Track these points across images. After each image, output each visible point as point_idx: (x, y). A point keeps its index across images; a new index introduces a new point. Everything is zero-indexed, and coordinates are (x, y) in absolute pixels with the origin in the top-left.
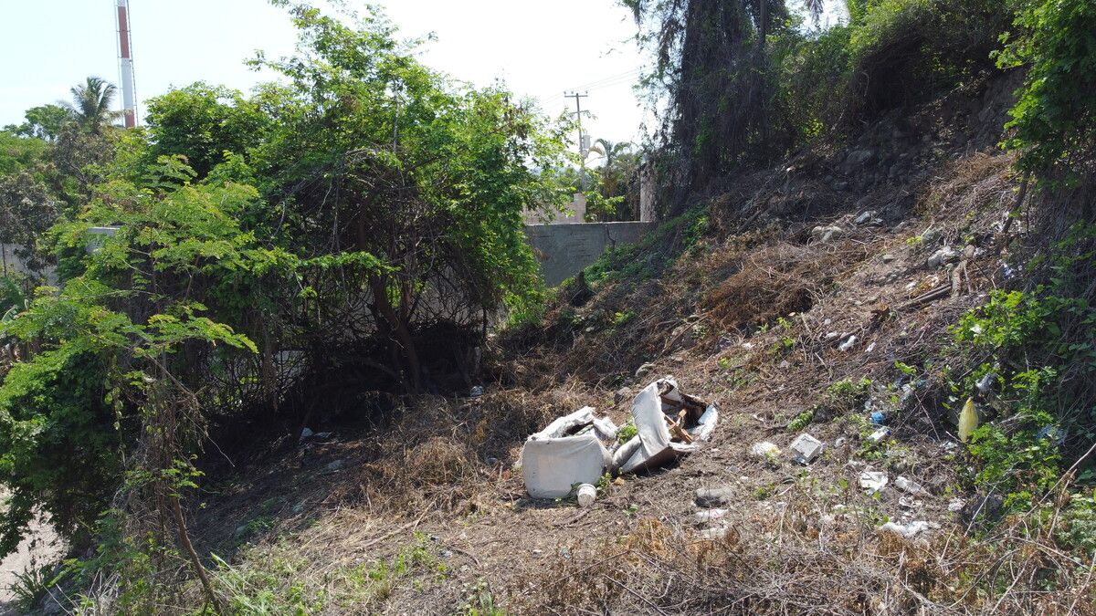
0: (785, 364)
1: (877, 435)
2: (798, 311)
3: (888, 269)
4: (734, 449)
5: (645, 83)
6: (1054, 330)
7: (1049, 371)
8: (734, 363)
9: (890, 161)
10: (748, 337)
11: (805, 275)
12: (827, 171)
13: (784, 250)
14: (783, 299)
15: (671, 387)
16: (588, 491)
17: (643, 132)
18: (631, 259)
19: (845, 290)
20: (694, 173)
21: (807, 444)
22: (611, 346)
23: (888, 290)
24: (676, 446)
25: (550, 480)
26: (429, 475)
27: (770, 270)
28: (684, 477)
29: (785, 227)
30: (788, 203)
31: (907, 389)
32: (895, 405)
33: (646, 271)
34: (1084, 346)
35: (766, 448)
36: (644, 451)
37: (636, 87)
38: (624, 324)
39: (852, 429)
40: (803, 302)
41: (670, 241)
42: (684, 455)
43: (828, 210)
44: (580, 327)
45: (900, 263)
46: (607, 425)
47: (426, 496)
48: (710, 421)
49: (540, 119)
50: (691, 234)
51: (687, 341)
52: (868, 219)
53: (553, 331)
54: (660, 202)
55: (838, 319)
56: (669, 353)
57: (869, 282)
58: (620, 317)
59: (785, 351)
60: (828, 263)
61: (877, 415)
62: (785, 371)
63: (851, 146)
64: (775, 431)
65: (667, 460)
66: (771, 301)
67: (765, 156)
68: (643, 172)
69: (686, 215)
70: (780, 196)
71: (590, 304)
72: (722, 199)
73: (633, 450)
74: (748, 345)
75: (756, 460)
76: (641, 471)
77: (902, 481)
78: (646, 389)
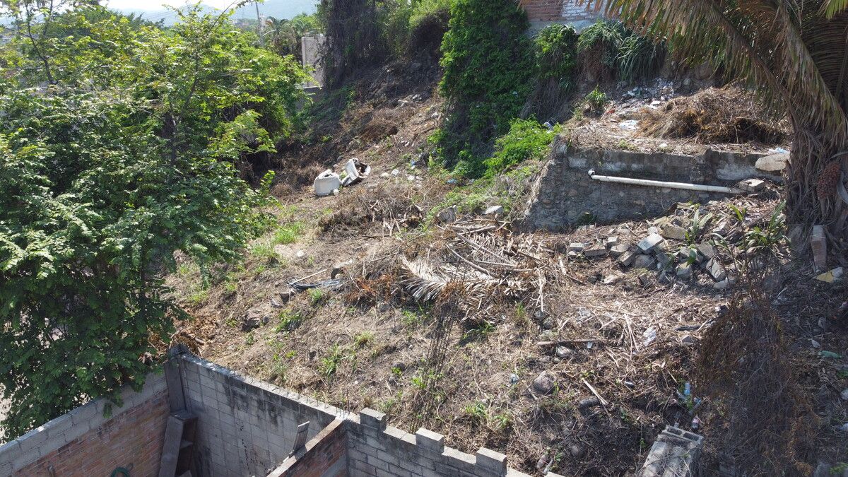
1: (413, 168)
2: (393, 134)
3: (420, 119)
4: (377, 176)
10: (377, 144)
11: (395, 121)
13: (388, 111)
14: (388, 130)
15: (356, 161)
16: (336, 191)
19: (407, 126)
21: (396, 172)
24: (361, 177)
25: (324, 189)
27: (383, 119)
28: (364, 184)
30: (388, 87)
31: (420, 155)
32: (417, 160)
35: (385, 174)
36: (351, 179)
39: (407, 167)
40: (394, 131)
45: (423, 117)
46: (336, 175)
47: (285, 199)
48: (368, 170)
51: (355, 147)
52: (417, 98)
55: (405, 136)
61: (413, 163)
66: (384, 130)
73: (348, 179)
74: (377, 147)
75: (382, 178)
76: (351, 184)
77: (417, 177)
78: (349, 162)
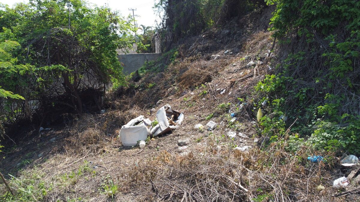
0: (204, 99)
1: (233, 120)
2: (207, 82)
3: (234, 68)
4: (189, 127)
5: (156, 6)
6: (284, 87)
7: (282, 99)
8: (188, 99)
9: (235, 34)
10: (192, 91)
11: (209, 70)
12: (215, 37)
13: (203, 62)
14: (203, 78)
15: (169, 108)
16: (143, 143)
17: (156, 23)
18: (154, 66)
19: (222, 75)
20: (173, 37)
21: (212, 124)
22: (148, 95)
23: (235, 75)
24: (171, 127)
25: (130, 140)
26: (88, 141)
27: (199, 69)
28: (174, 137)
29: (203, 55)
30: (203, 47)
31: (241, 105)
32: (238, 111)
33: (158, 70)
34: (292, 91)
35: (199, 126)
36: (161, 129)
37: (153, 7)
38: (152, 88)
39: (225, 119)
40: (209, 79)
41: (166, 60)
42: (173, 129)
43: (216, 49)
44: (137, 89)
45: (238, 66)
46: (148, 121)
47: (87, 148)
48: (181, 118)
49: (122, 18)
50: (173, 57)
51: (173, 93)
52: (228, 52)
53: (128, 90)
54: (162, 47)
55: (220, 84)
56: (167, 96)
57: (229, 72)
58: (151, 85)
59: (204, 95)
60: (216, 66)
61: (233, 114)
62: (204, 101)
63: (223, 29)
64: (202, 120)
65: (168, 132)
66: (199, 78)
67: (196, 32)
68: (156, 37)
69: (171, 51)
70: (201, 45)
71: (140, 81)
72: (182, 46)
73: (157, 129)
74: (192, 93)
75: (196, 130)
76: (160, 135)
77: (240, 134)
78: (161, 109)
